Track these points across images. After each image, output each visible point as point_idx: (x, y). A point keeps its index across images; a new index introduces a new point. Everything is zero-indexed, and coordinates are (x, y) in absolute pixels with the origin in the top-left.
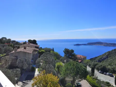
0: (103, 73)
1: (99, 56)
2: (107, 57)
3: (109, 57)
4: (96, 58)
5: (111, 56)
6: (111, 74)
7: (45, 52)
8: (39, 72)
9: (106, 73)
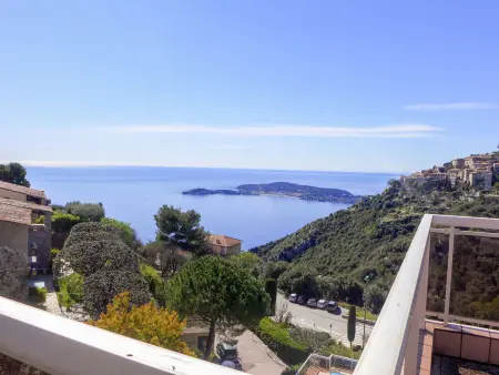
0: (304, 303)
1: (283, 240)
2: (313, 243)
3: (320, 242)
4: (272, 245)
5: (326, 238)
6: (332, 303)
7: (80, 221)
8: (64, 309)
9: (317, 301)
